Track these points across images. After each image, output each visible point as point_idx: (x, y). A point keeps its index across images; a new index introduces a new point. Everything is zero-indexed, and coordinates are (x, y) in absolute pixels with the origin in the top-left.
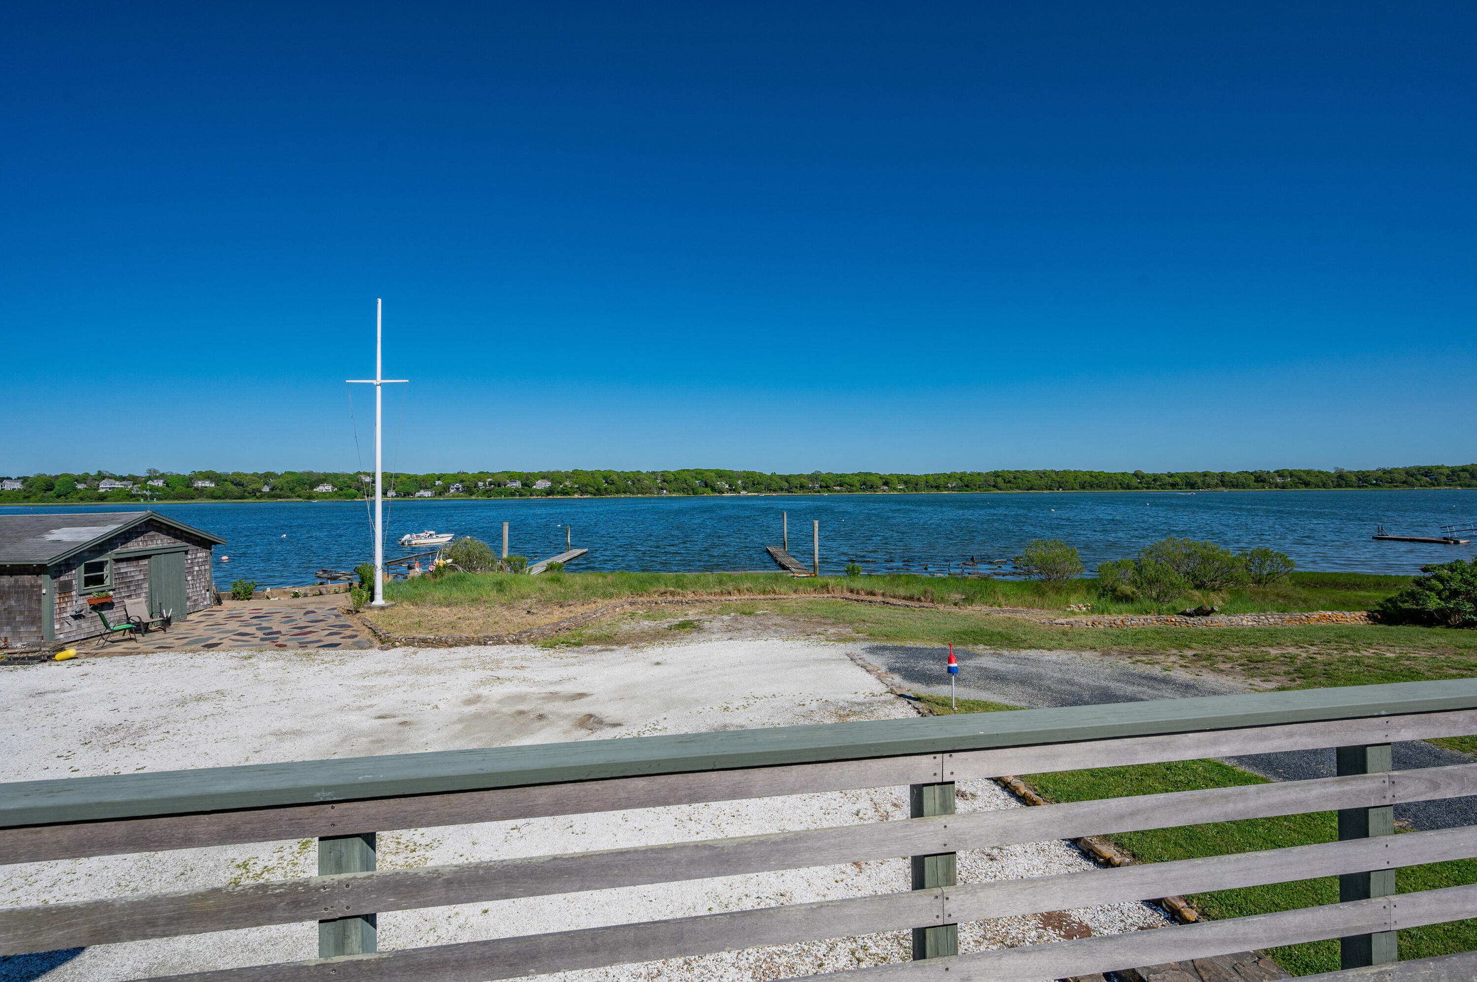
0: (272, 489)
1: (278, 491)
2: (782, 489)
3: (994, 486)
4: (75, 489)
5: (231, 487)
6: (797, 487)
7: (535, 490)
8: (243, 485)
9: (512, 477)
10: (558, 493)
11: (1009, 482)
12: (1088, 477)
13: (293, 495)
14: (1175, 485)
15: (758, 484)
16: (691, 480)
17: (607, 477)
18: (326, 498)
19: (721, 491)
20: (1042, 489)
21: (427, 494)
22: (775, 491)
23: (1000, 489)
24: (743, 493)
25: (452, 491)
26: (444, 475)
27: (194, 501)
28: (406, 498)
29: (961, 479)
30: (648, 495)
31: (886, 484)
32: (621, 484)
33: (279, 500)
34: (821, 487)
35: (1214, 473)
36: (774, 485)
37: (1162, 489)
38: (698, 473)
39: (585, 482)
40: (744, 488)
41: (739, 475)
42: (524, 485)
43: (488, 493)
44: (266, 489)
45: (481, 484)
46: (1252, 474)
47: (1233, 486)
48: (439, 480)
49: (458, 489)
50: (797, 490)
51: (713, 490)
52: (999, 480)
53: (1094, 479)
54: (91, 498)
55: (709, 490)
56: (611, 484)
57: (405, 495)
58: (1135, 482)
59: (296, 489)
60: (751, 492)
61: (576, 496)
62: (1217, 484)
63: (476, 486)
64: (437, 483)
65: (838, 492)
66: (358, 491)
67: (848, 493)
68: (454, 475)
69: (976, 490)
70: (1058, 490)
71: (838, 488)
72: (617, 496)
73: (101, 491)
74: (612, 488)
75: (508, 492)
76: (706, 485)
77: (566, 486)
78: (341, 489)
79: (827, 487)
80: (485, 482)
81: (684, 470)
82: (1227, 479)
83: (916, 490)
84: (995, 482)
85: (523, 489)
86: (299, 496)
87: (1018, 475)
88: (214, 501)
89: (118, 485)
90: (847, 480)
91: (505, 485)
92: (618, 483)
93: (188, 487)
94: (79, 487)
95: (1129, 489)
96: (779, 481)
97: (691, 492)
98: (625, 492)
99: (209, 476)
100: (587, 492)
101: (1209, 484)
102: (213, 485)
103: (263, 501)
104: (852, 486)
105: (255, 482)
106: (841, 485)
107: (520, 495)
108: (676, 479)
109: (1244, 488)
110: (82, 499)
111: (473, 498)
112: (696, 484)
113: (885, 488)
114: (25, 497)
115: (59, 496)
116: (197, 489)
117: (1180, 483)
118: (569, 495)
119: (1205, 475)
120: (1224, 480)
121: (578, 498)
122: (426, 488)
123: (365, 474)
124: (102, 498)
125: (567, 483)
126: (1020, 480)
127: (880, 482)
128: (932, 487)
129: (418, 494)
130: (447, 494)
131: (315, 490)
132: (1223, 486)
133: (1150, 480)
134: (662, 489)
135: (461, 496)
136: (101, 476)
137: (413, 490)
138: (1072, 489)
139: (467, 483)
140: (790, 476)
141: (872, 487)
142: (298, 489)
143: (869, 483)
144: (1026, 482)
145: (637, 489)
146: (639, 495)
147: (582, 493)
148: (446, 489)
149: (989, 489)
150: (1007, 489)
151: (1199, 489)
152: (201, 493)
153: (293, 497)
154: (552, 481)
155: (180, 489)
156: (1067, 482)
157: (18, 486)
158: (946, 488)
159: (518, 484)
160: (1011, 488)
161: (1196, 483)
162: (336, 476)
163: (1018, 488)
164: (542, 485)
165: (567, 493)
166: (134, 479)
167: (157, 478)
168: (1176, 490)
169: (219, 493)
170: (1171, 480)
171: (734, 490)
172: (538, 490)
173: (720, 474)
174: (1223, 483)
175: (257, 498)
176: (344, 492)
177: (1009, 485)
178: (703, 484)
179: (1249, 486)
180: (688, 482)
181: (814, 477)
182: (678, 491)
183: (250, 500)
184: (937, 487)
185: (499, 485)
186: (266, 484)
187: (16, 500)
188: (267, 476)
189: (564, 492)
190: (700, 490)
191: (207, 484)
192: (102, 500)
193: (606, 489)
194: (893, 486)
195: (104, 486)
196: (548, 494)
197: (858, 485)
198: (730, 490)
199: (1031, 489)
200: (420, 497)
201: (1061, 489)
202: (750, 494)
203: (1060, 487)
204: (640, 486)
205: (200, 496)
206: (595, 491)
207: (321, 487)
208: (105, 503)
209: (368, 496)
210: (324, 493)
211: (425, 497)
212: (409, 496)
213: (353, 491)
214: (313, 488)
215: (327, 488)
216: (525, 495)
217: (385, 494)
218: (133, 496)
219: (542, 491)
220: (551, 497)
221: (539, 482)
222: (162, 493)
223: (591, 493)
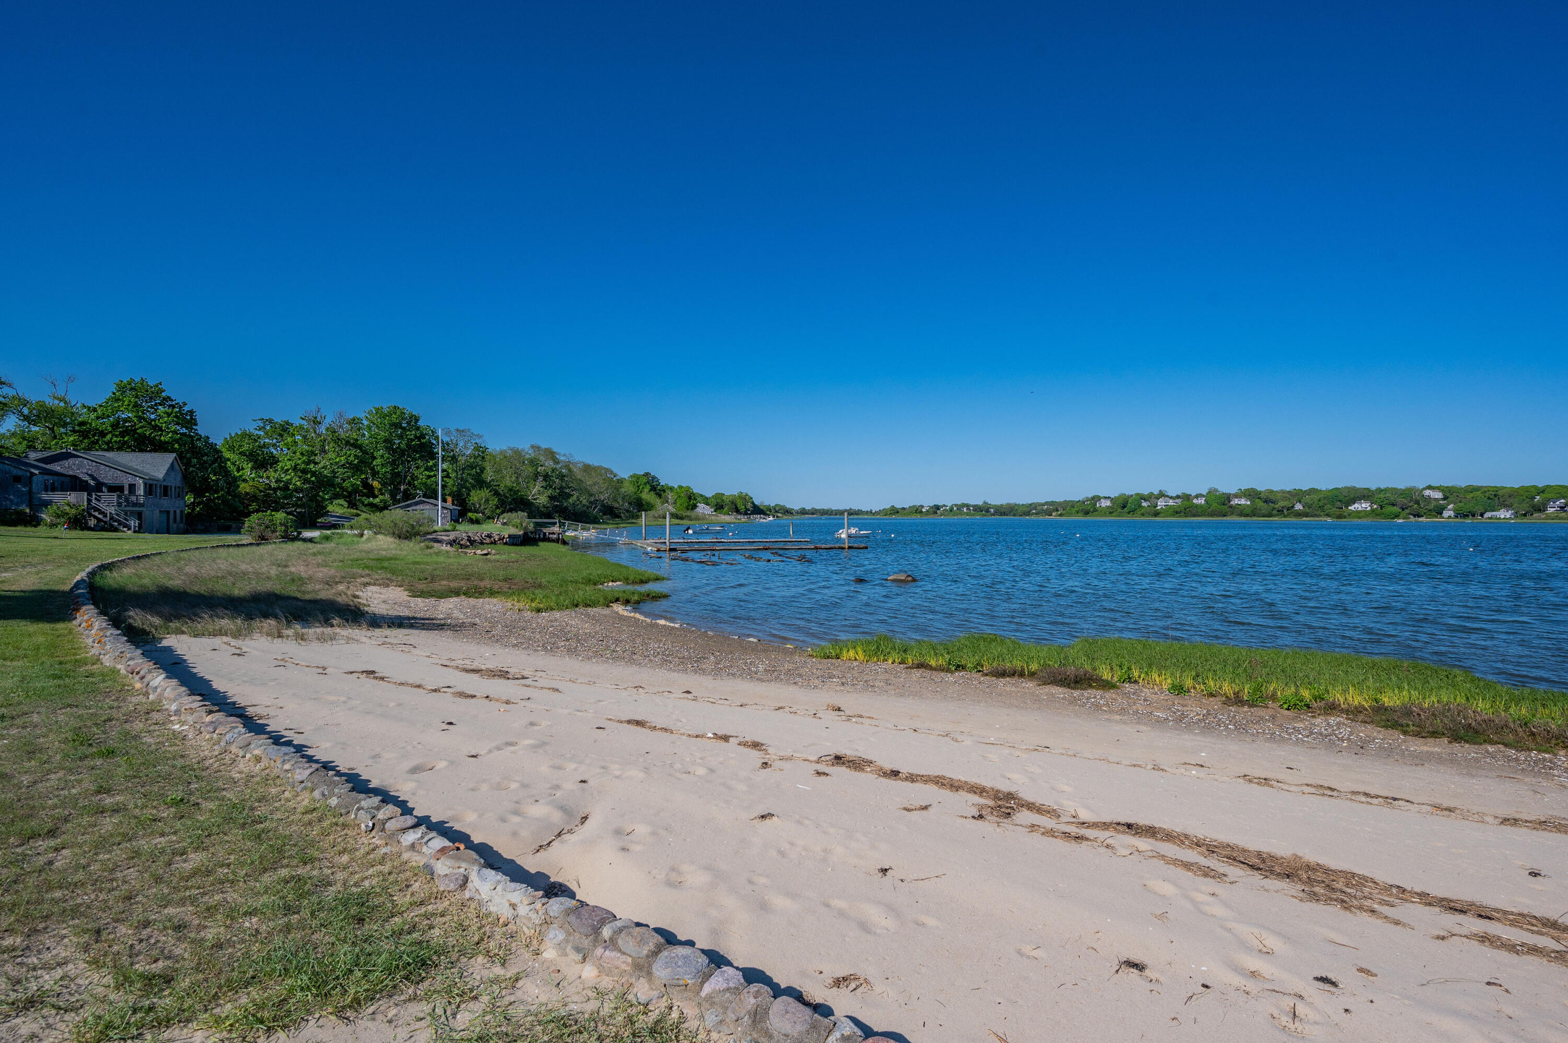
0: (1305, 507)
1: (1309, 510)
4: (1140, 506)
5: (1260, 504)
8: (1272, 503)
13: (1322, 513)
18: (1360, 518)
21: (1504, 514)
25: (1550, 510)
27: (1225, 518)
28: (1472, 520)
33: (1305, 519)
44: (1299, 507)
48: (1539, 494)
54: (1149, 514)
57: (1469, 516)
59: (1325, 507)
64: (1533, 498)
66: (1403, 509)
73: (1159, 508)
78: (1382, 507)
86: (1328, 515)
88: (1243, 518)
89: (1171, 503)
93: (1224, 505)
94: (1144, 504)
99: (1251, 494)
102: (1249, 503)
103: (1290, 519)
105: (1288, 499)
110: (1143, 515)
114: (1111, 513)
115: (1129, 513)
116: (1231, 507)
122: (1508, 507)
123: (1430, 487)
124: (1156, 514)
129: (1488, 515)
130: (1536, 515)
131: (1350, 508)
136: (1162, 495)
137: (1485, 508)
142: (1328, 506)
148: (1540, 509)
152: (1234, 510)
153: (1319, 516)
155: (1215, 506)
157: (1108, 503)
166: (1187, 497)
167: (1204, 496)
169: (1248, 511)
175: (1285, 516)
176: (1384, 510)
183: (1276, 518)
186: (1302, 501)
187: (1105, 515)
188: (1306, 492)
191: (1243, 502)
192: (1156, 516)
195: (1161, 504)
200: (1492, 518)
205: (1232, 514)
207: (1356, 505)
208: (1157, 519)
209: (1415, 516)
210: (1358, 512)
211: (1500, 518)
212: (1473, 515)
213: (1396, 509)
214: (1347, 505)
215: (1364, 505)
217: (1440, 514)
218: (1178, 513)
222: (1199, 510)
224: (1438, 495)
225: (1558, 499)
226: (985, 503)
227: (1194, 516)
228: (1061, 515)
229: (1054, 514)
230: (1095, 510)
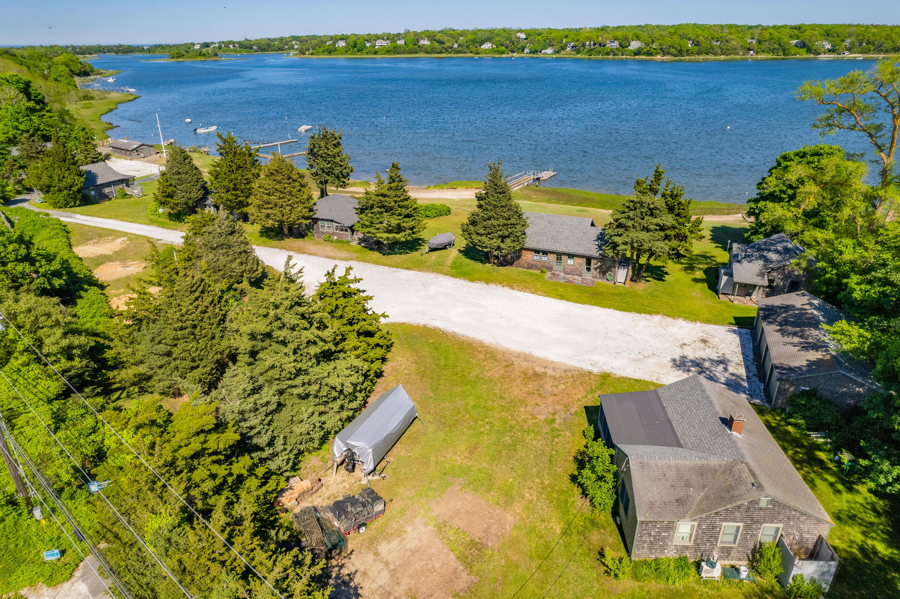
0: (458, 46)
1: (460, 49)
4: (365, 47)
5: (436, 45)
7: (627, 50)
8: (443, 43)
10: (644, 54)
13: (468, 51)
18: (485, 54)
19: (817, 53)
21: (549, 51)
24: (844, 54)
25: (568, 49)
27: (416, 55)
28: (535, 55)
30: (732, 56)
32: (705, 44)
33: (459, 55)
40: (848, 49)
42: (620, 45)
43: (590, 52)
44: (456, 46)
45: (588, 43)
48: (565, 38)
49: (572, 47)
54: (371, 53)
61: (659, 57)
63: (584, 45)
66: (507, 48)
73: (377, 47)
74: (695, 47)
75: (605, 51)
76: (803, 44)
77: (652, 47)
85: (617, 49)
86: (471, 52)
88: (427, 55)
89: (384, 43)
91: (607, 45)
92: (703, 44)
93: (415, 43)
94: (368, 45)
97: (781, 53)
98: (707, 54)
99: (429, 35)
100: (668, 53)
102: (429, 43)
103: (451, 55)
105: (450, 41)
107: (614, 55)
110: (367, 53)
111: (579, 56)
112: (791, 43)
114: (346, 52)
115: (359, 51)
116: (419, 46)
118: (653, 55)
123: (520, 31)
124: (376, 52)
125: (654, 45)
129: (543, 51)
130: (562, 52)
131: (482, 47)
134: (749, 50)
136: (377, 38)
137: (542, 47)
139: (580, 42)
142: (470, 47)
145: (722, 50)
146: (722, 57)
147: (664, 54)
148: (564, 48)
152: (421, 49)
153: (467, 53)
154: (642, 41)
155: (410, 45)
157: (344, 43)
159: (616, 44)
164: (635, 45)
165: (651, 54)
167: (403, 38)
169: (429, 49)
173: (828, 31)
175: (449, 53)
176: (498, 48)
178: (799, 43)
180: (783, 40)
183: (444, 55)
186: (456, 42)
187: (342, 53)
189: (649, 54)
190: (794, 51)
191: (426, 41)
192: (376, 54)
195: (378, 44)
196: (636, 54)
204: (724, 47)
205: (420, 51)
206: (676, 52)
207: (485, 45)
208: (377, 56)
209: (512, 52)
210: (486, 50)
211: (548, 54)
212: (537, 52)
213: (503, 48)
214: (480, 46)
215: (488, 45)
216: (617, 55)
217: (523, 51)
218: (389, 51)
219: (631, 51)
220: (637, 57)
221: (633, 43)
222: (402, 49)
223: (672, 55)
224: (523, 36)
225: (572, 42)
226: (246, 40)
227: (398, 53)
228: (312, 54)
229: (307, 53)
230: (336, 50)
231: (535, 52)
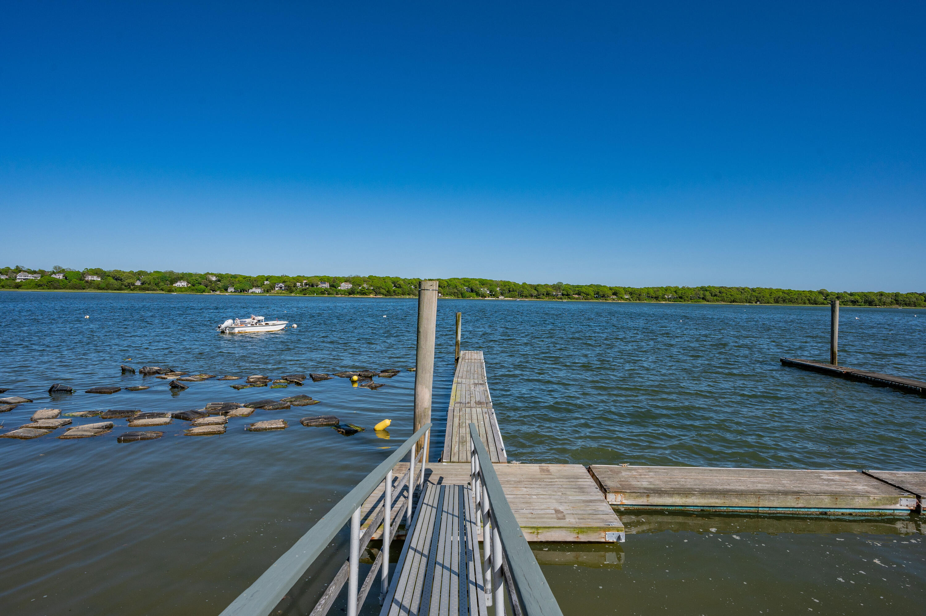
0: (142, 284)
1: (147, 285)
2: (532, 296)
3: (703, 298)
5: (112, 281)
6: (543, 295)
7: (339, 291)
8: (121, 280)
9: (323, 280)
10: (358, 293)
11: (716, 295)
12: (781, 293)
13: (158, 288)
14: (855, 302)
15: (513, 291)
16: (460, 287)
17: (396, 283)
18: (182, 292)
19: (483, 296)
20: (743, 302)
21: (258, 291)
22: (526, 297)
23: (708, 301)
24: (501, 298)
25: (277, 289)
26: (271, 277)
27: (84, 291)
28: (242, 294)
29: (675, 292)
31: (615, 294)
32: (406, 287)
33: (147, 292)
34: (563, 295)
35: (889, 293)
36: (526, 293)
37: (844, 305)
38: (466, 281)
39: (379, 285)
40: (502, 294)
41: (498, 284)
42: (332, 286)
43: (304, 292)
44: (138, 283)
45: (298, 284)
46: (920, 294)
47: (906, 304)
48: (267, 280)
49: (281, 288)
50: (544, 297)
51: (478, 294)
52: (707, 293)
53: (786, 295)
54: (10, 286)
55: (474, 294)
56: (398, 287)
57: (241, 291)
58: (821, 298)
59: (160, 284)
60: (507, 297)
61: (372, 296)
62: (892, 302)
63: (295, 286)
64: (266, 282)
65: (577, 299)
66: (206, 287)
67: (584, 300)
68: (278, 277)
69: (688, 301)
70: (756, 303)
71: (577, 296)
72: (403, 297)
73: (18, 281)
74: (399, 290)
75: (319, 291)
76: (472, 291)
77: (364, 288)
78: (194, 285)
79: (568, 295)
80: (301, 283)
81: (454, 279)
82: (900, 298)
83: (639, 300)
84: (704, 295)
85: (330, 289)
86: (162, 290)
87: (723, 290)
88: (99, 291)
89: (30, 277)
90: (584, 290)
91: (317, 286)
92: (404, 287)
93: (81, 280)
94: (2, 277)
95: (816, 304)
96: (530, 289)
97: (460, 296)
98: (409, 294)
99: (97, 272)
100: (380, 293)
101: (884, 302)
102: (100, 279)
103: (136, 292)
104: (588, 295)
105: (130, 278)
106: (579, 294)
107: (328, 294)
108: (449, 285)
109: (915, 306)
110: (3, 287)
111: (293, 295)
112: (464, 290)
113: (614, 297)
116: (87, 282)
117: (860, 300)
118: (366, 295)
119: (881, 294)
120: (897, 299)
121: (373, 298)
122: (257, 287)
123: (212, 274)
124: (18, 286)
125: (365, 286)
126: (724, 294)
127: (610, 293)
128: (652, 297)
129: (251, 291)
130: (272, 291)
131: (174, 285)
132: (897, 304)
133: (834, 297)
135: (284, 293)
136: (19, 270)
137: (247, 287)
138: (768, 303)
139: (288, 283)
140: (538, 285)
141: (603, 296)
142: (162, 284)
143: (601, 293)
144: (730, 296)
147: (376, 294)
148: (272, 287)
149: (699, 301)
150: (713, 301)
151: (876, 305)
152: (90, 284)
153: (157, 290)
154: (353, 283)
155: (75, 281)
156: (763, 297)
158: (663, 298)
159: (327, 285)
160: (717, 301)
161: (874, 301)
162: (190, 275)
163: (723, 300)
164: (345, 286)
165: (364, 294)
166: (42, 273)
167: (59, 273)
168: (856, 306)
169: (103, 285)
170: (852, 298)
171: (494, 295)
172: (342, 291)
173: (483, 283)
174: (897, 302)
175: (131, 290)
176: (196, 287)
177: (715, 298)
178: (469, 290)
179: (920, 305)
180: (458, 287)
181: (558, 287)
182: (450, 295)
183: (126, 292)
184: (657, 298)
185: (312, 286)
186: (139, 279)
188: (140, 273)
189: (363, 293)
190: (468, 294)
191: (95, 278)
192: (18, 288)
193: (394, 291)
194: (621, 296)
195: (20, 277)
196: (350, 294)
197: (592, 294)
198: (491, 295)
199: (734, 301)
200: (252, 293)
201: (758, 303)
202: (506, 299)
203: (758, 301)
205: (89, 287)
206: (385, 292)
207: (178, 283)
208: (20, 290)
209: (213, 291)
210: (181, 288)
211: (256, 293)
212: (244, 291)
213: (202, 287)
214: (172, 283)
215: (183, 284)
216: (332, 294)
217: (226, 290)
218: (40, 286)
219: (345, 291)
220: (352, 296)
221: (343, 284)
222: (61, 284)
223: (383, 294)
224: (214, 279)
225: (278, 283)
227: (56, 288)
231: (242, 290)
